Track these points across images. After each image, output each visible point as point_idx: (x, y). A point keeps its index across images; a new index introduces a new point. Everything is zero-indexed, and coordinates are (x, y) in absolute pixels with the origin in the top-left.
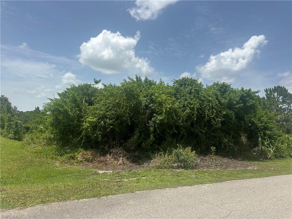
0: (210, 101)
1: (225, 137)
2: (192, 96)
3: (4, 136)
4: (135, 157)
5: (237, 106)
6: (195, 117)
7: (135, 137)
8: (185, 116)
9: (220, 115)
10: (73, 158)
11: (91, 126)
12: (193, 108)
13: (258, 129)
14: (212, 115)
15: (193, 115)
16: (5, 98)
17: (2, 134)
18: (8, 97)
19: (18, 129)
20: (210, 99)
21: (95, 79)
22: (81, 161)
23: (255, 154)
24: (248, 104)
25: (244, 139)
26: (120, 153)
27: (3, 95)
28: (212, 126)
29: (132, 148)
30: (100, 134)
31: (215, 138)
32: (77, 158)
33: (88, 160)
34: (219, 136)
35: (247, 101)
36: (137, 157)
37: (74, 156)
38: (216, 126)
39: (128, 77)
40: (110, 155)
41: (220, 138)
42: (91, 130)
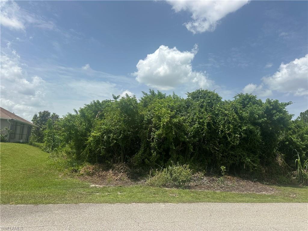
0: (226, 115)
1: (249, 156)
2: (203, 110)
3: (43, 150)
4: (136, 173)
5: (260, 121)
6: (204, 132)
7: (140, 153)
8: (192, 131)
9: (239, 131)
10: (76, 171)
11: (94, 140)
12: (203, 122)
13: (299, 148)
14: (229, 130)
15: (202, 130)
16: (56, 115)
17: (41, 148)
18: (59, 115)
19: (55, 144)
20: (227, 112)
21: (113, 95)
22: (82, 175)
23: (294, 178)
24: (275, 118)
25: (280, 160)
26: (122, 169)
27: (54, 113)
28: (229, 143)
29: (135, 164)
30: (103, 148)
31: (235, 157)
32: (79, 171)
33: (89, 174)
34: (239, 155)
35: (274, 114)
36: (138, 173)
37: (77, 169)
38: (234, 143)
39: (142, 92)
40: (113, 170)
41: (241, 157)
42: (94, 145)
